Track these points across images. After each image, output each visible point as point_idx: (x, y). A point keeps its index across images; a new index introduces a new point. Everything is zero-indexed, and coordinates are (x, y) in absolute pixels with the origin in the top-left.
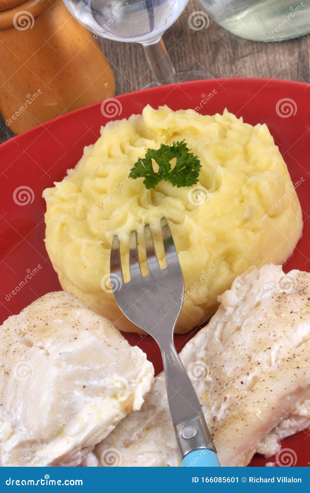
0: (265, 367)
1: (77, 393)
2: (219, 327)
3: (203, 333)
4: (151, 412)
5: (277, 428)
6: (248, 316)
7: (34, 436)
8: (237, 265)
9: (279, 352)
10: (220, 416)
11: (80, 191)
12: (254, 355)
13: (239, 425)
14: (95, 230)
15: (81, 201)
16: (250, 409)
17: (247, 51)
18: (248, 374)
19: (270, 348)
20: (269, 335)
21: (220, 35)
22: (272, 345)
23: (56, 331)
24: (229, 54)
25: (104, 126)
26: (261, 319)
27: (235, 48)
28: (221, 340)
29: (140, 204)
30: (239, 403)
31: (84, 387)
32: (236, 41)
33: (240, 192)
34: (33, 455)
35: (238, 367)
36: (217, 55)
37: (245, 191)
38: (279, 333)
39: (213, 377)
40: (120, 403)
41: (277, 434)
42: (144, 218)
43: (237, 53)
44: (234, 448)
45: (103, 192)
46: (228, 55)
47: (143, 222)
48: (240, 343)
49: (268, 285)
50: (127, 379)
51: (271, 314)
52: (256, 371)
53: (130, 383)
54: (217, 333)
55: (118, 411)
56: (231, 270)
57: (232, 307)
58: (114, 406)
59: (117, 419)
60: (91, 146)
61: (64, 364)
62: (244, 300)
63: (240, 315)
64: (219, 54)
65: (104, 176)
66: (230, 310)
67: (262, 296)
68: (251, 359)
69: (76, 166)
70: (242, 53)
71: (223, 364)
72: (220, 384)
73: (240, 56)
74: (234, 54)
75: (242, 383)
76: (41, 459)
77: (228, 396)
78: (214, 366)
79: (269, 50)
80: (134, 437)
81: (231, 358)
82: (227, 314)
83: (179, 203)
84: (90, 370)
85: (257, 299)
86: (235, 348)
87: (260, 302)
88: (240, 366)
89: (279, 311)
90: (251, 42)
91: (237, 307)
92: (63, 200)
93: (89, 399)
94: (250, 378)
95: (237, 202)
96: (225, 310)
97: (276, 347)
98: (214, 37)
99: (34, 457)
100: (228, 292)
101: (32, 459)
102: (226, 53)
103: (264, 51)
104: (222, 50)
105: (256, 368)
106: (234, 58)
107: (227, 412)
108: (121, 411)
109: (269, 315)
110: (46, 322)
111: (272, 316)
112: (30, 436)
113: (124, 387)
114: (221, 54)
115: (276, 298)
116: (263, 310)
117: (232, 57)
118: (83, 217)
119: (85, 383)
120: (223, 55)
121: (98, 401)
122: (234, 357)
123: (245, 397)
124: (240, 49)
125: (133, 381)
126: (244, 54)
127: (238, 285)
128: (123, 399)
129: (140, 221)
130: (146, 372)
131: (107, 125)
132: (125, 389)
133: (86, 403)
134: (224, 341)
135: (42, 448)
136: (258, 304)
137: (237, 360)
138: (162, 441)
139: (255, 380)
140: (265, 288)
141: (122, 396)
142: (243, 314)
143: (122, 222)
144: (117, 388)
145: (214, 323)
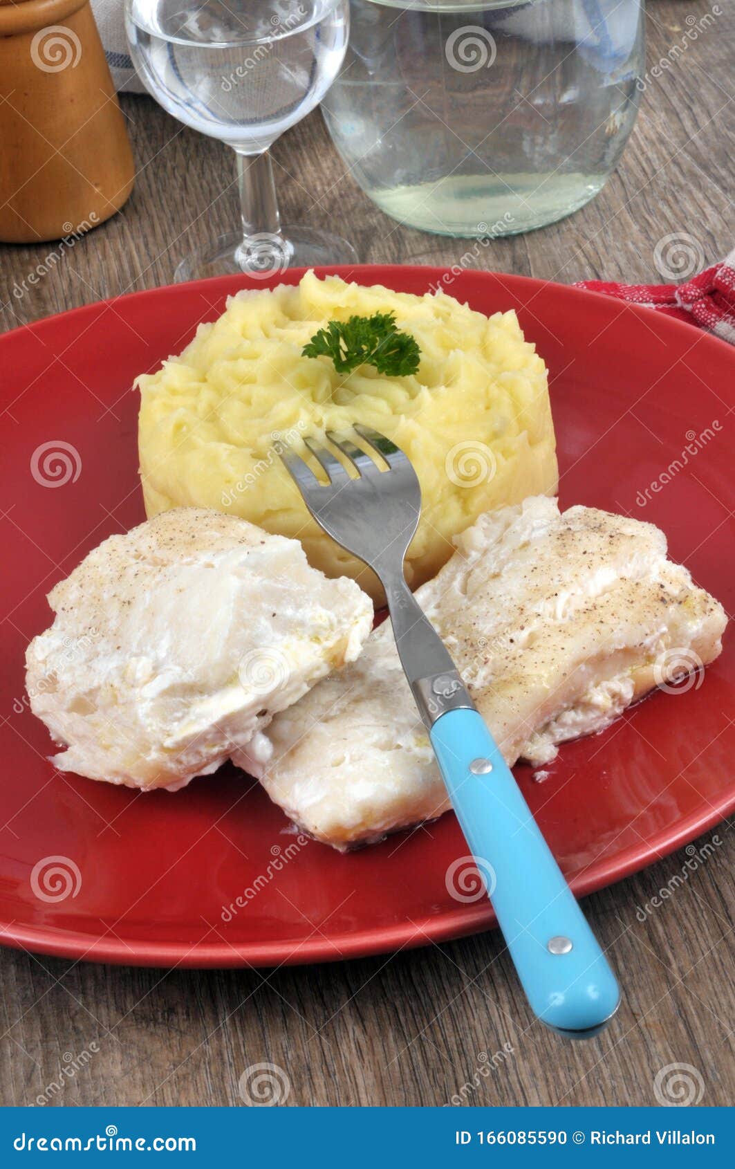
0: (548, 620)
1: (264, 623)
2: (459, 578)
3: (430, 587)
4: (358, 682)
5: (554, 724)
6: (508, 560)
7: (195, 677)
8: (477, 501)
9: (568, 602)
10: (478, 683)
11: (205, 380)
12: (528, 605)
13: (515, 691)
14: (237, 435)
15: (207, 395)
16: (529, 670)
17: (422, 248)
18: (522, 628)
19: (556, 595)
20: (552, 580)
21: (371, 221)
22: (559, 590)
23: (213, 544)
24: (390, 249)
25: (233, 295)
26: (533, 562)
27: (398, 241)
28: (464, 591)
29: (314, 400)
30: (511, 665)
31: (274, 615)
32: (400, 233)
33: (487, 392)
34: (186, 710)
35: (501, 623)
36: (368, 249)
37: (494, 391)
38: (567, 577)
39: (457, 637)
40: (324, 649)
41: (552, 734)
42: (325, 419)
43: (403, 249)
44: (505, 724)
45: (251, 381)
46: (387, 251)
47: (324, 426)
48: (499, 593)
49: (539, 521)
50: (336, 616)
51: (550, 555)
52: (535, 625)
53: (340, 622)
54: (457, 584)
55: (321, 660)
56: (465, 510)
57: (478, 551)
58: (315, 653)
59: (317, 674)
60: (209, 324)
61: (249, 573)
62: (500, 541)
63: (495, 559)
64: (372, 248)
65: (254, 357)
66: (474, 555)
67: (530, 534)
68: (524, 611)
69: (182, 353)
70: (412, 251)
71: (473, 621)
72: (472, 645)
73: (410, 253)
74: (399, 251)
75: (512, 641)
76: (200, 716)
77: (491, 657)
78: (457, 624)
79: (460, 249)
80: (335, 710)
81: (488, 612)
82: (470, 561)
83: (382, 405)
84: (284, 591)
85: (524, 538)
86: (495, 600)
87: (529, 541)
88: (504, 621)
89: (564, 551)
90: (426, 235)
91: (485, 552)
92: (174, 392)
93: (279, 636)
94: (524, 635)
95: (481, 406)
96: (465, 555)
97: (564, 596)
98: (361, 224)
99: (188, 713)
100: (471, 529)
101: (183, 717)
102: (384, 247)
103: (451, 251)
104: (377, 243)
105: (535, 621)
106: (398, 256)
107: (491, 678)
108: (325, 662)
109: (547, 556)
110: (192, 534)
111: (553, 557)
112: (190, 676)
113: (331, 627)
114: (376, 248)
115: (554, 537)
116: (536, 550)
117: (396, 255)
118: (213, 417)
119: (274, 610)
120: (379, 250)
121: (291, 640)
122: (493, 611)
123: (520, 657)
124: (409, 244)
125: (345, 620)
126: (416, 252)
127: (485, 525)
128: (330, 644)
129: (319, 424)
130: (364, 610)
131: (238, 295)
132: (332, 630)
133: (273, 640)
134: (469, 594)
135: (202, 701)
136: (526, 545)
137: (498, 614)
138: (385, 715)
139: (532, 637)
140: (535, 525)
141: (327, 639)
142: (502, 557)
143: (290, 422)
144: (321, 627)
145: (448, 574)
